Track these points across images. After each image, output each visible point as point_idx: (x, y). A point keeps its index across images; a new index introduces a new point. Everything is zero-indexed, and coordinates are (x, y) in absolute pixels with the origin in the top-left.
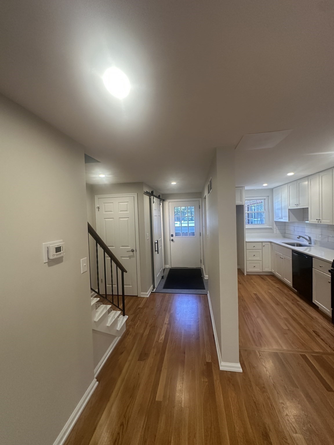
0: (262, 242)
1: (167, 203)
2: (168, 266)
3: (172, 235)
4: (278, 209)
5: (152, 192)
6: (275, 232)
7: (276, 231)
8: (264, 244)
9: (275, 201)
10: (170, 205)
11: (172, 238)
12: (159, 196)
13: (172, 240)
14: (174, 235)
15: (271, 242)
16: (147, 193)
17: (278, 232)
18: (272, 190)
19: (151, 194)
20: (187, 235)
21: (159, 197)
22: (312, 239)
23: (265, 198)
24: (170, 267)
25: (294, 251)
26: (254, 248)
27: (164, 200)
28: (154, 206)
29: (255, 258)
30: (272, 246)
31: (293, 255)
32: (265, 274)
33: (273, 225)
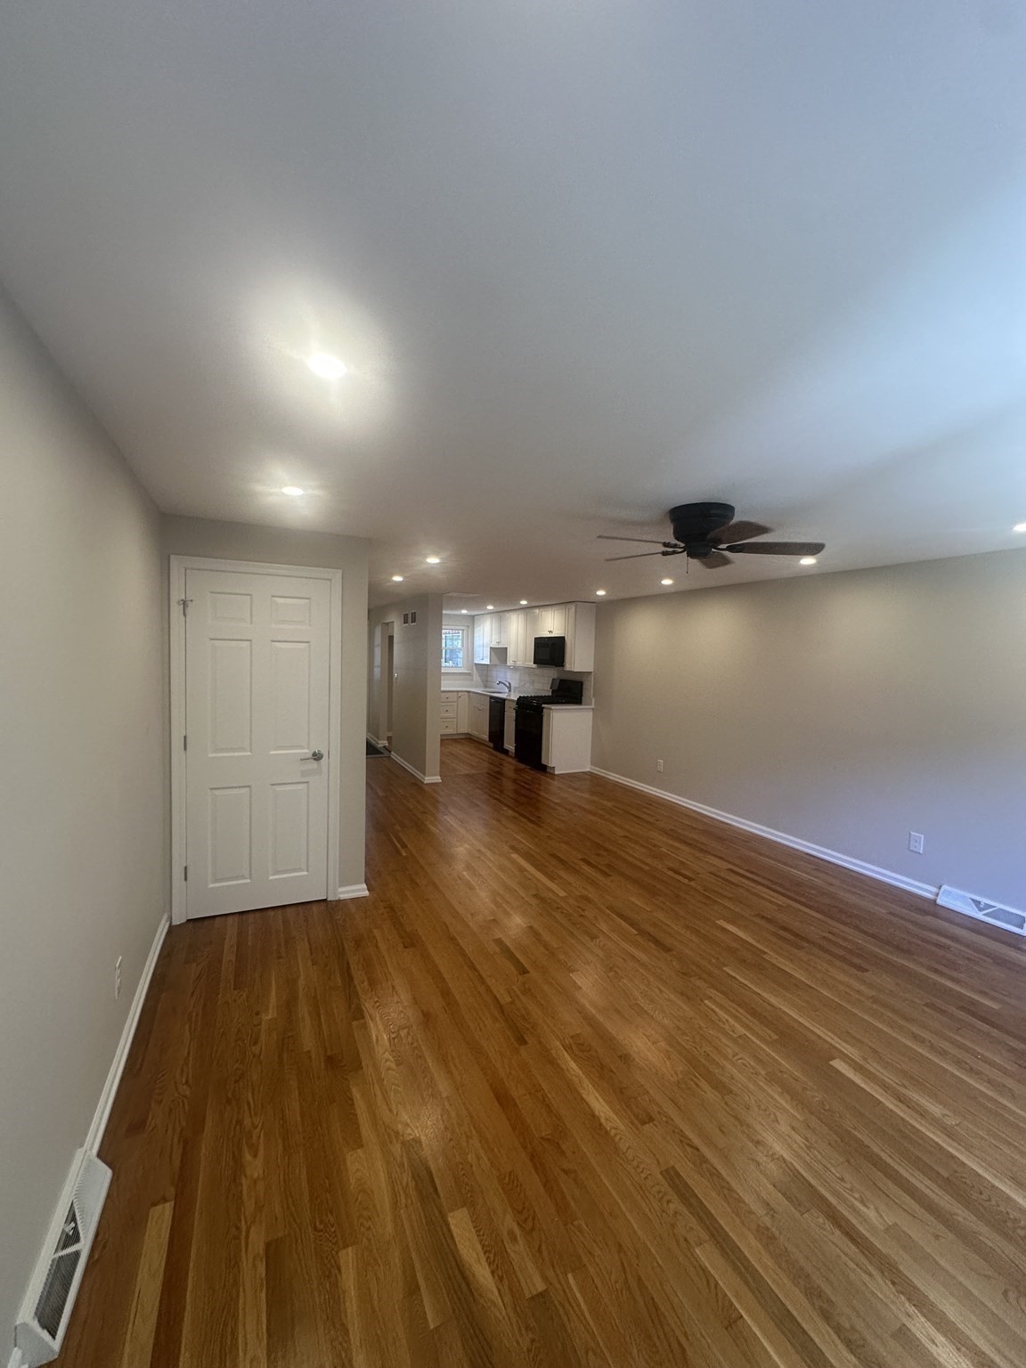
0: (458, 692)
4: (479, 646)
6: (474, 678)
7: (476, 677)
8: (460, 694)
9: (476, 635)
15: (469, 692)
17: (479, 679)
18: (473, 617)
22: (513, 685)
23: (462, 628)
25: (491, 697)
26: (448, 700)
29: (447, 715)
30: (469, 696)
31: (490, 702)
32: (463, 737)
33: (472, 669)
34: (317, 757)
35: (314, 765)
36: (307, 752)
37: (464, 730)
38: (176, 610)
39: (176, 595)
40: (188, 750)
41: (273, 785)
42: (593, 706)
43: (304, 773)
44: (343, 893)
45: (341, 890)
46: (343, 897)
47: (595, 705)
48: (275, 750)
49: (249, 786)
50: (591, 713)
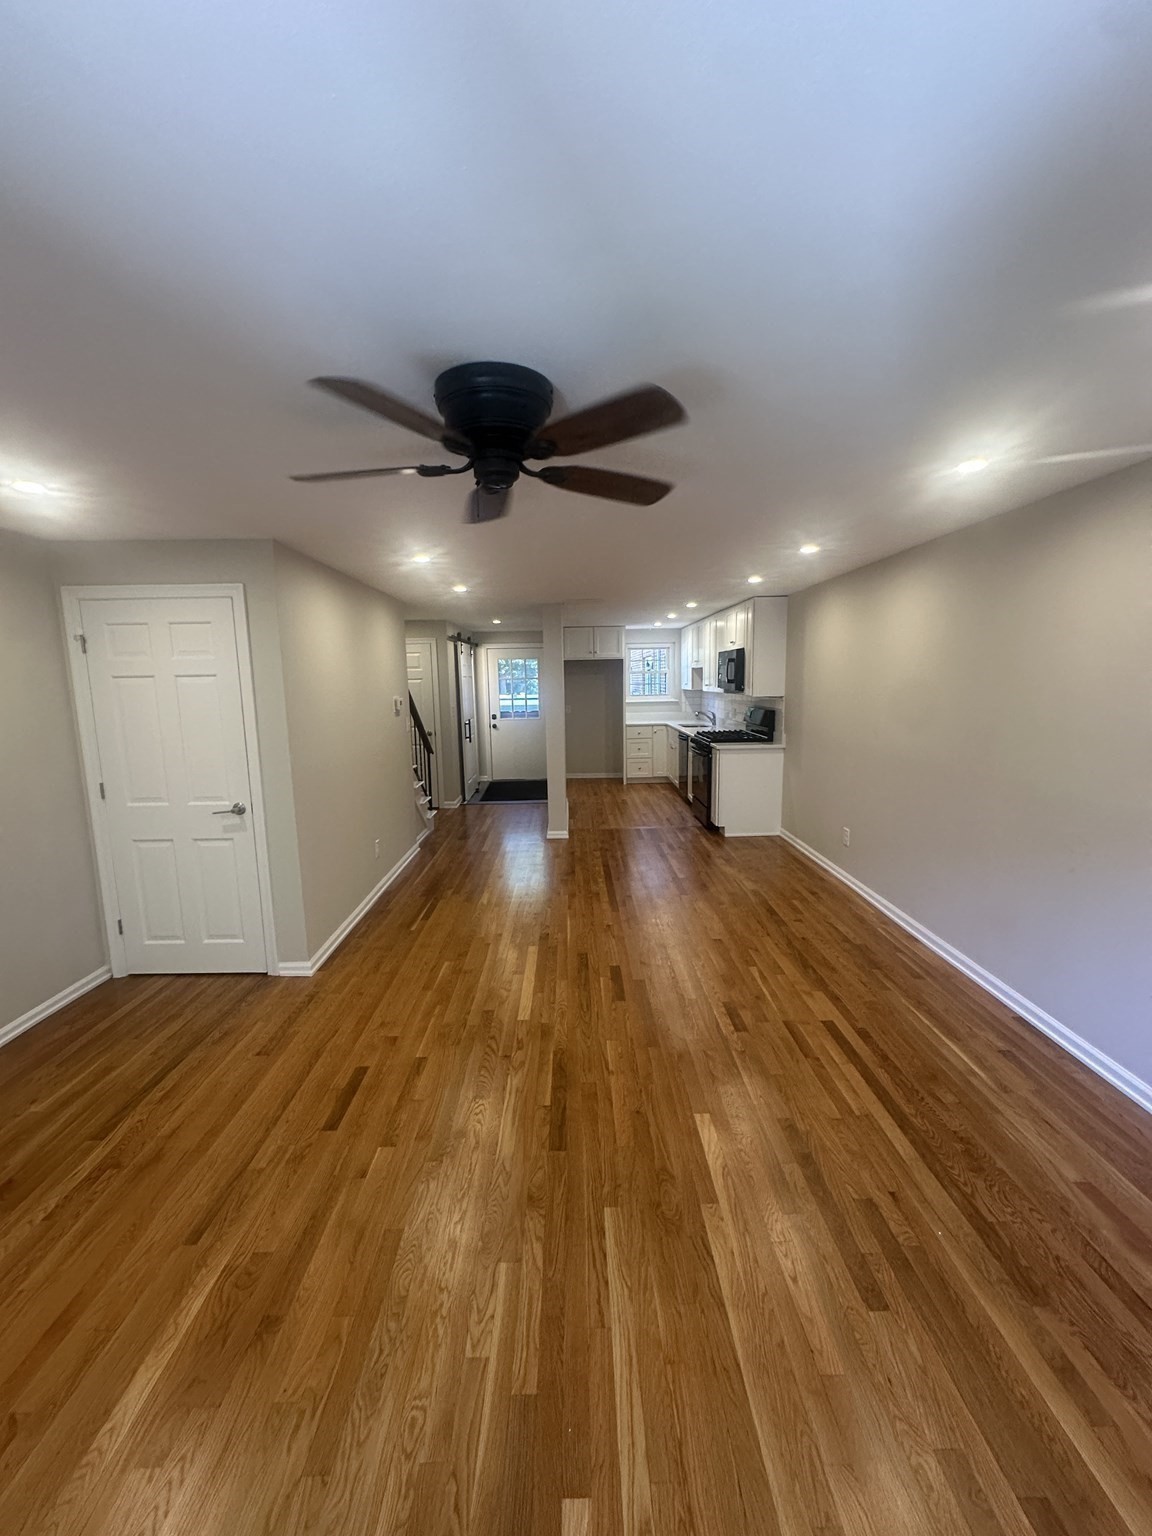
0: (653, 726)
1: (482, 651)
2: (486, 778)
3: (494, 717)
4: (685, 666)
5: (459, 634)
6: (683, 709)
7: (686, 707)
8: (655, 728)
9: (683, 651)
10: (490, 658)
11: (493, 722)
12: (469, 639)
13: (495, 726)
14: (498, 716)
15: (666, 725)
16: (452, 638)
17: (689, 710)
18: (680, 630)
19: (457, 638)
20: (524, 716)
21: (468, 641)
23: (667, 645)
24: (490, 780)
25: (681, 733)
26: (640, 736)
27: (477, 645)
28: (462, 659)
29: (641, 754)
30: (667, 730)
31: (679, 739)
32: (658, 781)
33: (680, 697)
34: (239, 811)
35: (235, 819)
36: (228, 805)
37: (661, 772)
38: (74, 647)
39: (73, 629)
40: (106, 797)
41: (196, 840)
42: (783, 745)
43: (226, 829)
44: (286, 969)
45: (281, 965)
46: (283, 973)
47: (787, 743)
48: (194, 800)
49: (172, 840)
50: (782, 755)
